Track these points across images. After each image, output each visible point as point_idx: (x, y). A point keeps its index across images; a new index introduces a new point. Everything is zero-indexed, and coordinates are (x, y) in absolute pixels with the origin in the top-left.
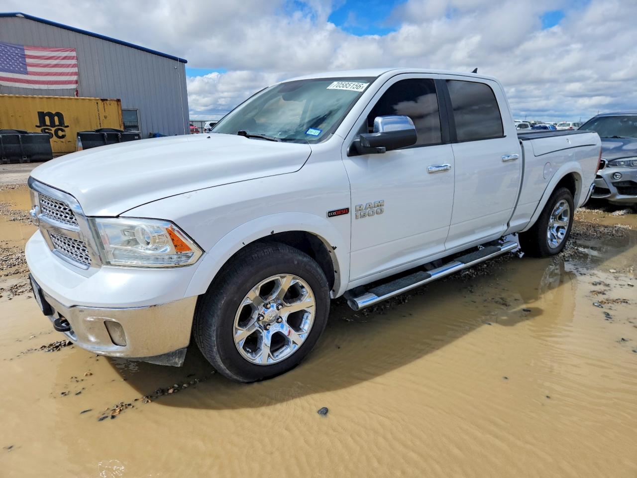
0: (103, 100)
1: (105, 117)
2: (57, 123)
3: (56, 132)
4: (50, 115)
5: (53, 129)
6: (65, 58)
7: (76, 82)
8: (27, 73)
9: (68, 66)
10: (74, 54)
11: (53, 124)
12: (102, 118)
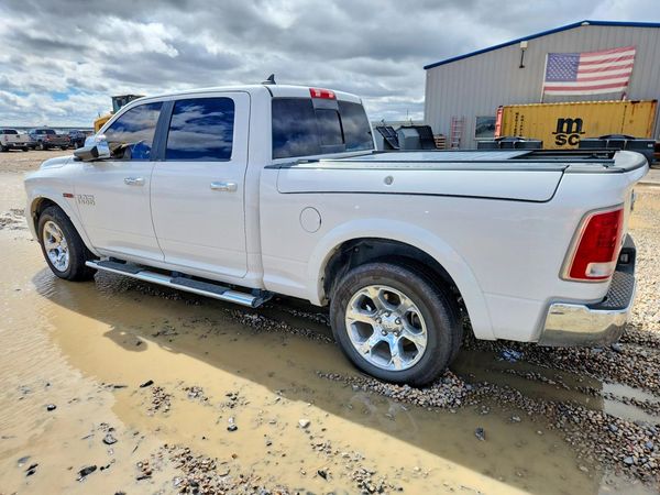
0: (633, 102)
1: (631, 122)
2: (574, 129)
3: (570, 138)
4: (570, 122)
5: (569, 136)
6: (620, 59)
7: (626, 84)
8: (575, 80)
9: (621, 67)
10: (633, 53)
11: (569, 131)
12: (627, 122)
